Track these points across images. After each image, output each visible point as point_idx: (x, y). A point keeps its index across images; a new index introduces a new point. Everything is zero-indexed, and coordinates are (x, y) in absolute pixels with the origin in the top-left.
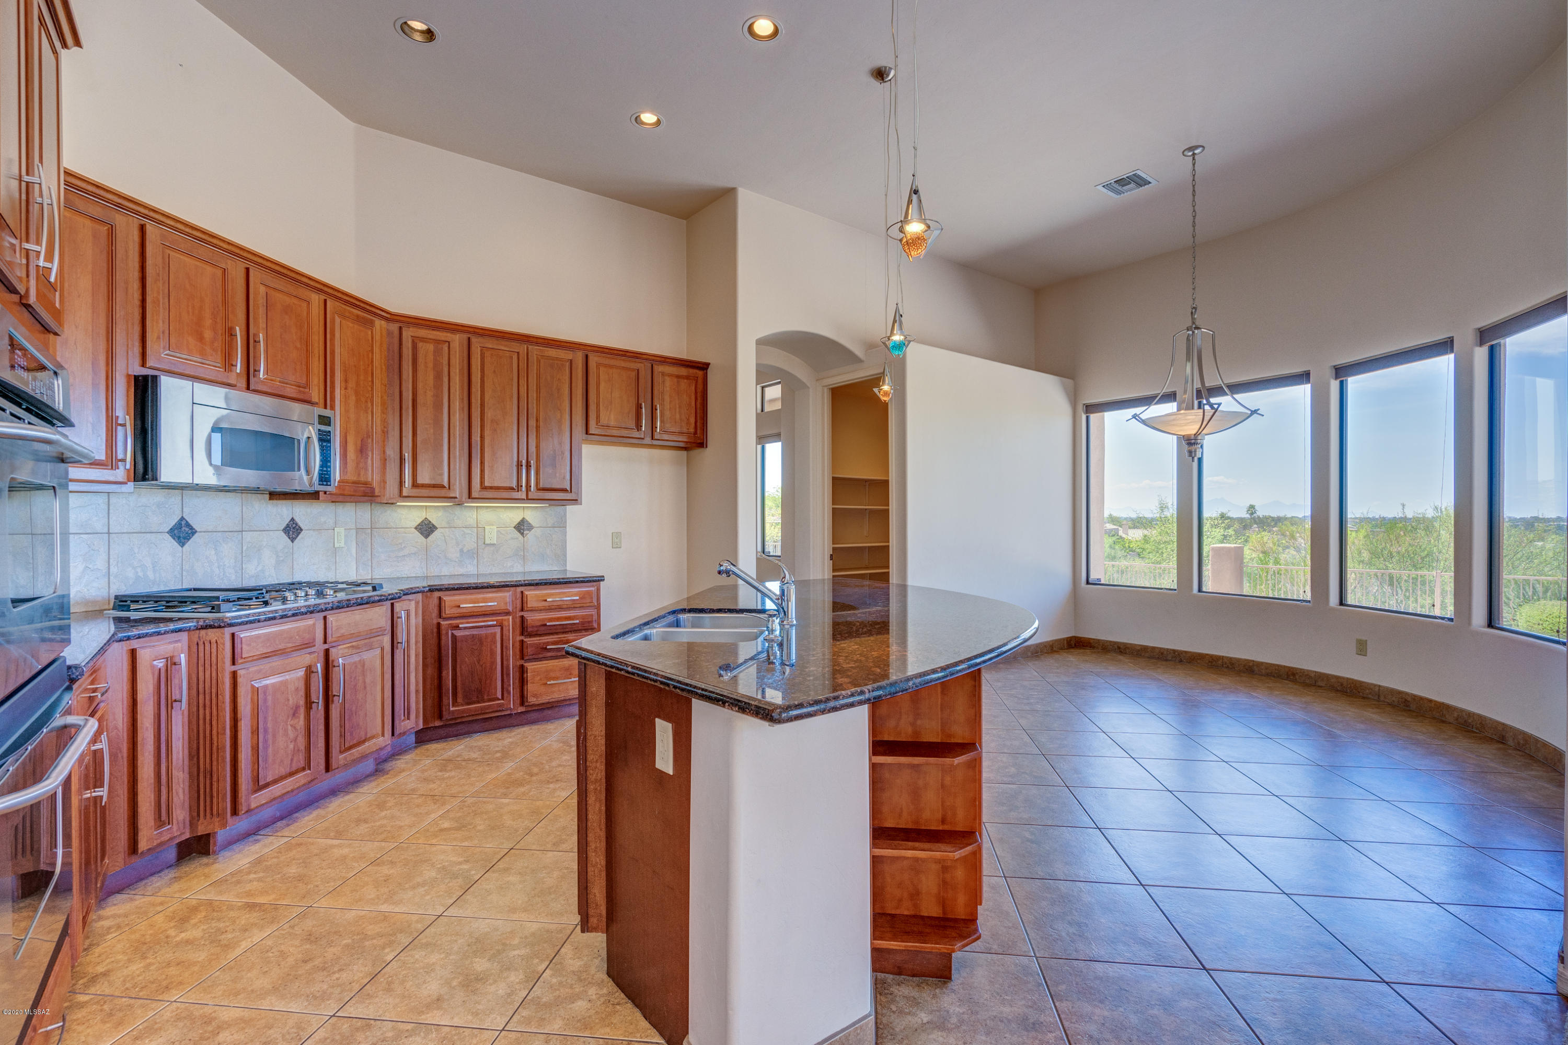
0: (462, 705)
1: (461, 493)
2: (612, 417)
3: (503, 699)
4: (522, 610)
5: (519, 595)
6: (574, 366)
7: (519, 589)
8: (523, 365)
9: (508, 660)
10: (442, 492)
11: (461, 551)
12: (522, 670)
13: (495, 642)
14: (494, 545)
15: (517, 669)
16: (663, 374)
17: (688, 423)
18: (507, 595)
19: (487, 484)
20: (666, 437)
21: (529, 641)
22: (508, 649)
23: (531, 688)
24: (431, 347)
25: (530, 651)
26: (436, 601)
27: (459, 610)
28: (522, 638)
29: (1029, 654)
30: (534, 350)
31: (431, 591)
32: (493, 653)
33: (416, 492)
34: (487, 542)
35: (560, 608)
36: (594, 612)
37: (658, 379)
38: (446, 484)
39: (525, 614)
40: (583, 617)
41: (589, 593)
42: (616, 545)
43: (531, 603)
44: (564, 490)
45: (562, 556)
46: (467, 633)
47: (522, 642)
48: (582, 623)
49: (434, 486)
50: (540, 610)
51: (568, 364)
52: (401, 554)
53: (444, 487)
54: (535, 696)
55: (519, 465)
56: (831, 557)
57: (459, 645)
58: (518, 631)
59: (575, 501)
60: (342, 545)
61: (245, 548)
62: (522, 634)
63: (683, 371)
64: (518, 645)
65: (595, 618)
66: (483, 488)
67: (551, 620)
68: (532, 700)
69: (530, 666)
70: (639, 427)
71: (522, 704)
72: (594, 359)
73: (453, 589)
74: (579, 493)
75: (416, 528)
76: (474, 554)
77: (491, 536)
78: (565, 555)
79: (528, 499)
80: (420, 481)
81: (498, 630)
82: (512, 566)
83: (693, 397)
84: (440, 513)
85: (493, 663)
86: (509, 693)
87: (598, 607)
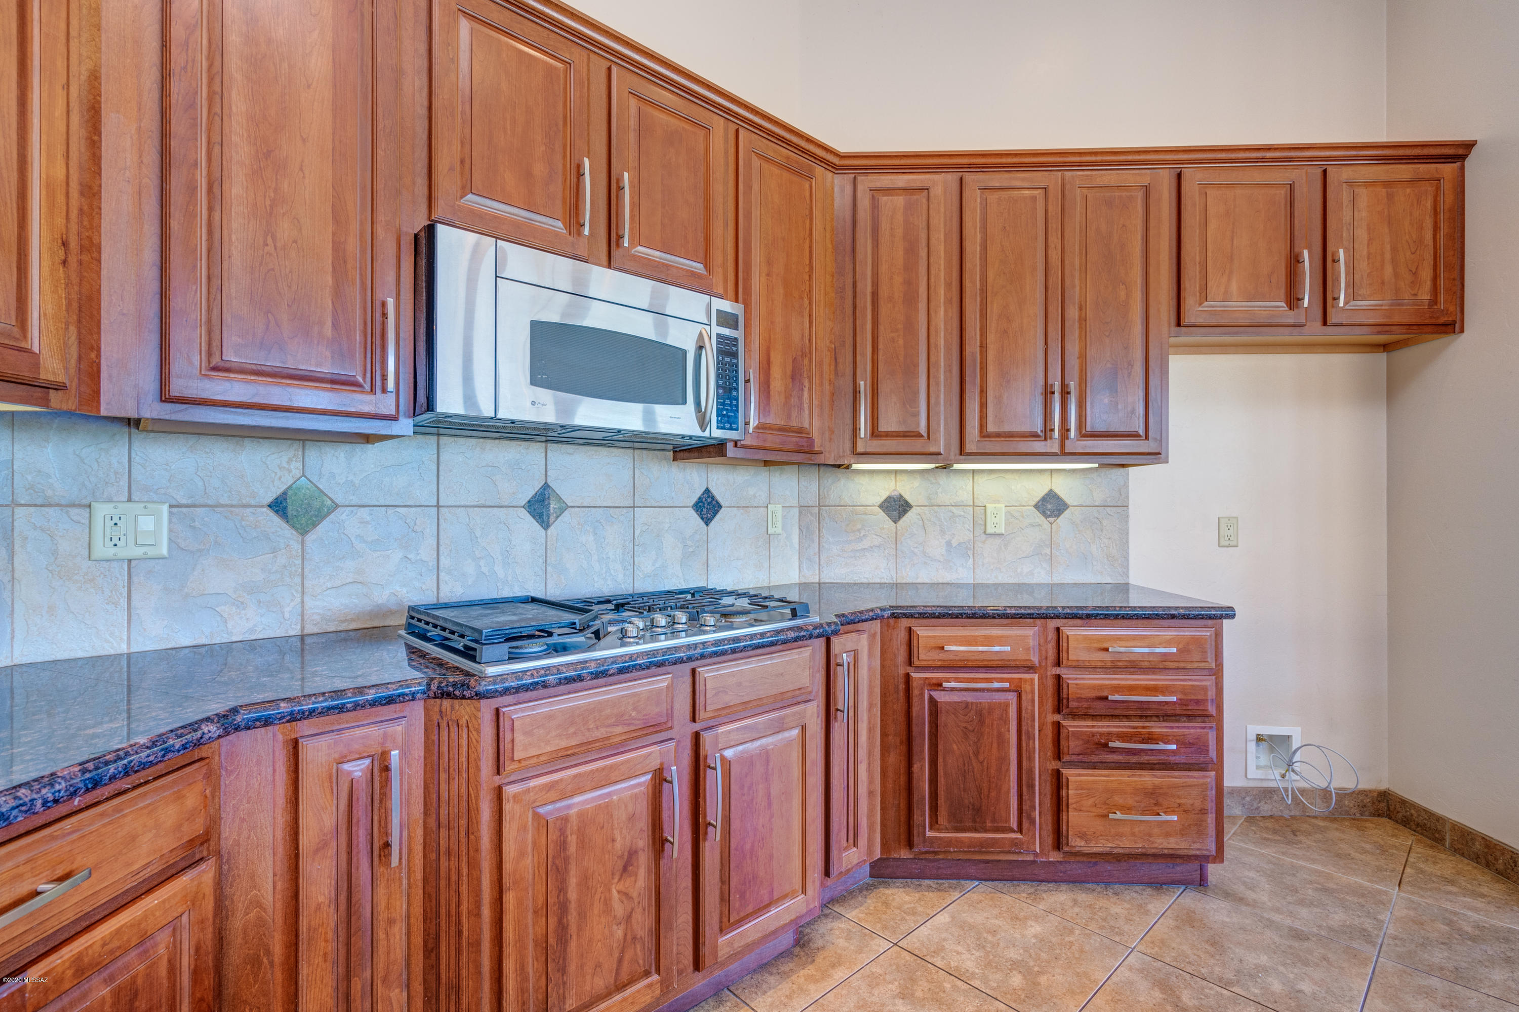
0: (947, 830)
1: (948, 446)
2: (1233, 287)
3: (1020, 830)
4: (1058, 664)
5: (1052, 635)
6: (1153, 197)
7: (1053, 624)
8: (1054, 209)
9: (1031, 759)
10: (917, 445)
11: (949, 544)
12: (1058, 782)
13: (1006, 721)
14: (1000, 535)
15: (1048, 777)
16: (1350, 183)
17: (1415, 281)
18: (1029, 633)
19: (991, 428)
20: (1358, 317)
21: (1071, 725)
22: (1031, 737)
23: (1074, 819)
24: (899, 201)
25: (1074, 745)
26: (902, 635)
27: (942, 656)
28: (1057, 717)
30: (1076, 178)
31: (894, 616)
32: (1002, 742)
33: (876, 445)
34: (990, 530)
35: (1134, 666)
36: (1209, 682)
37: (1339, 196)
38: (923, 430)
39: (1067, 674)
40: (1184, 690)
41: (1197, 640)
42: (1225, 538)
43: (1076, 652)
44: (1134, 436)
46: (955, 698)
47: (1058, 726)
48: (1182, 703)
49: (905, 435)
50: (1093, 668)
51: (1140, 195)
52: (860, 546)
53: (920, 436)
54: (1083, 836)
55: (1048, 392)
57: (942, 719)
58: (1050, 704)
59: (1156, 456)
60: (779, 530)
61: (637, 533)
62: (1058, 710)
63: (1404, 171)
64: (1049, 731)
65: (1211, 694)
66: (985, 434)
67: (1117, 689)
68: (1076, 843)
69: (1075, 777)
70: (1293, 301)
71: (1058, 846)
72: (1193, 178)
73: (933, 616)
74: (1163, 439)
75: (881, 506)
76: (969, 551)
77: (997, 520)
78: (1126, 558)
79: (1064, 454)
80: (883, 427)
81: (1012, 697)
82: (1031, 573)
83: (1428, 223)
84: (917, 482)
85: (1003, 760)
86: (1033, 822)
87: (1217, 672)
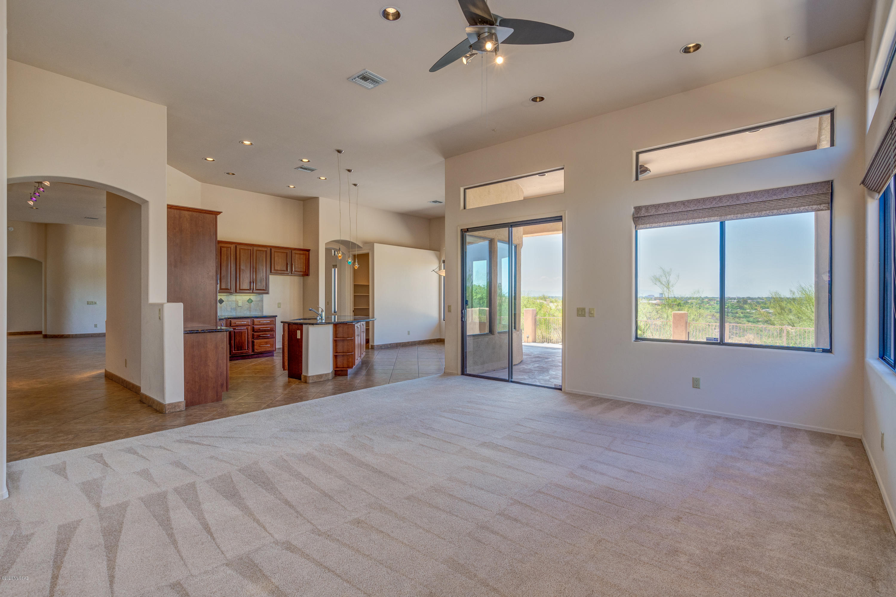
0: (236, 351)
1: (233, 291)
2: (279, 267)
3: (248, 350)
4: (253, 325)
5: (252, 321)
6: (267, 252)
7: (252, 319)
8: (252, 253)
9: (249, 339)
10: (229, 291)
11: (231, 308)
12: (253, 342)
13: (245, 334)
14: (241, 306)
15: (251, 342)
16: (295, 253)
17: (303, 269)
18: (249, 320)
19: (241, 288)
20: (296, 273)
21: (255, 334)
22: (249, 336)
23: (256, 347)
24: (225, 249)
25: (255, 336)
26: (229, 321)
27: (236, 324)
28: (253, 333)
29: (421, 343)
30: (255, 248)
31: (228, 319)
32: (245, 337)
33: (221, 291)
34: (239, 305)
35: (264, 324)
36: (274, 326)
37: (293, 255)
38: (229, 288)
39: (254, 326)
40: (271, 327)
41: (273, 320)
42: (279, 307)
43: (256, 323)
44: (264, 290)
45: (262, 310)
46: (238, 331)
47: (253, 334)
48: (270, 329)
49: (226, 289)
50: (258, 325)
51: (265, 252)
53: (229, 289)
54: (257, 350)
55: (250, 283)
56: (353, 311)
57: (236, 334)
58: (252, 331)
59: (267, 293)
62: (253, 331)
63: (302, 252)
64: (252, 334)
65: (274, 328)
66: (240, 289)
67: (261, 328)
68: (256, 351)
69: (255, 341)
70: (287, 270)
71: (253, 352)
72: (273, 250)
73: (234, 318)
74: (268, 290)
76: (235, 309)
77: (240, 304)
78: (263, 310)
79: (253, 293)
80: (222, 288)
81: (246, 330)
82: (246, 313)
83: (305, 260)
84: (225, 297)
85: (245, 339)
86: (249, 348)
87: (275, 325)
